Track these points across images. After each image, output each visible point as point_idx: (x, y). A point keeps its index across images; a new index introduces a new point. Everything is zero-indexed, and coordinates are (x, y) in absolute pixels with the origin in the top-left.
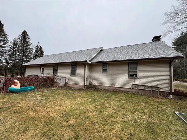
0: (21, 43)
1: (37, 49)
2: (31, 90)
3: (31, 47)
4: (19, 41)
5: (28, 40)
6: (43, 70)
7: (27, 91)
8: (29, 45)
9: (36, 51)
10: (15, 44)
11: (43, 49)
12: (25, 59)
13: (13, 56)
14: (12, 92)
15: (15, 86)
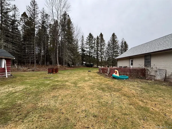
0: (112, 43)
1: (122, 44)
2: (126, 79)
3: (118, 44)
4: (111, 42)
5: (116, 39)
6: (132, 61)
7: (123, 79)
8: (117, 43)
9: (122, 46)
10: (109, 45)
11: (127, 43)
12: (115, 54)
13: (108, 53)
14: (114, 78)
15: (116, 74)
